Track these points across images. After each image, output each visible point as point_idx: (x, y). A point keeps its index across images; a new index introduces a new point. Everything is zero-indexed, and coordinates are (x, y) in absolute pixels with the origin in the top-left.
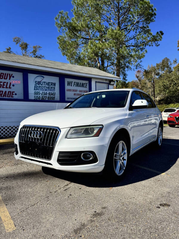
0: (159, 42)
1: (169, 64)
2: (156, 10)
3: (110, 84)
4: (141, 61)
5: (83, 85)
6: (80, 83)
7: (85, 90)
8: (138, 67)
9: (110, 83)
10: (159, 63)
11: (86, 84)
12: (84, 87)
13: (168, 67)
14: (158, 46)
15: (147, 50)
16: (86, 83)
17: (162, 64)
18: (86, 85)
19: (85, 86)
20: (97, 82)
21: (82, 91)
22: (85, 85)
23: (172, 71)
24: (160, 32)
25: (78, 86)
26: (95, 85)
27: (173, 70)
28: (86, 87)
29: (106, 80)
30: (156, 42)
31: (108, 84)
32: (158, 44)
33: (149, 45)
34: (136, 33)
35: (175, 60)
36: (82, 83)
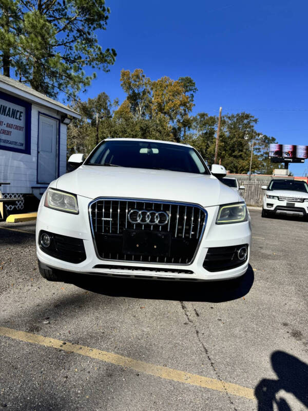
0: (110, 66)
1: (108, 104)
2: (110, 12)
3: (63, 122)
4: (85, 90)
5: (13, 114)
6: (10, 109)
7: (18, 125)
8: (71, 99)
9: (64, 119)
10: (93, 99)
11: (21, 112)
12: (16, 118)
13: (106, 109)
14: (107, 71)
15: (96, 75)
16: (20, 110)
17: (98, 102)
18: (20, 116)
19: (18, 117)
20: (41, 113)
21: (12, 125)
22: (19, 114)
23: (111, 117)
24: (112, 50)
25: (4, 115)
26: (37, 118)
27: (113, 116)
28: (20, 119)
29: (58, 112)
30: (105, 65)
31: (58, 121)
32: (107, 69)
33: (92, 66)
34: (68, 36)
35: (117, 101)
36: (13, 109)
